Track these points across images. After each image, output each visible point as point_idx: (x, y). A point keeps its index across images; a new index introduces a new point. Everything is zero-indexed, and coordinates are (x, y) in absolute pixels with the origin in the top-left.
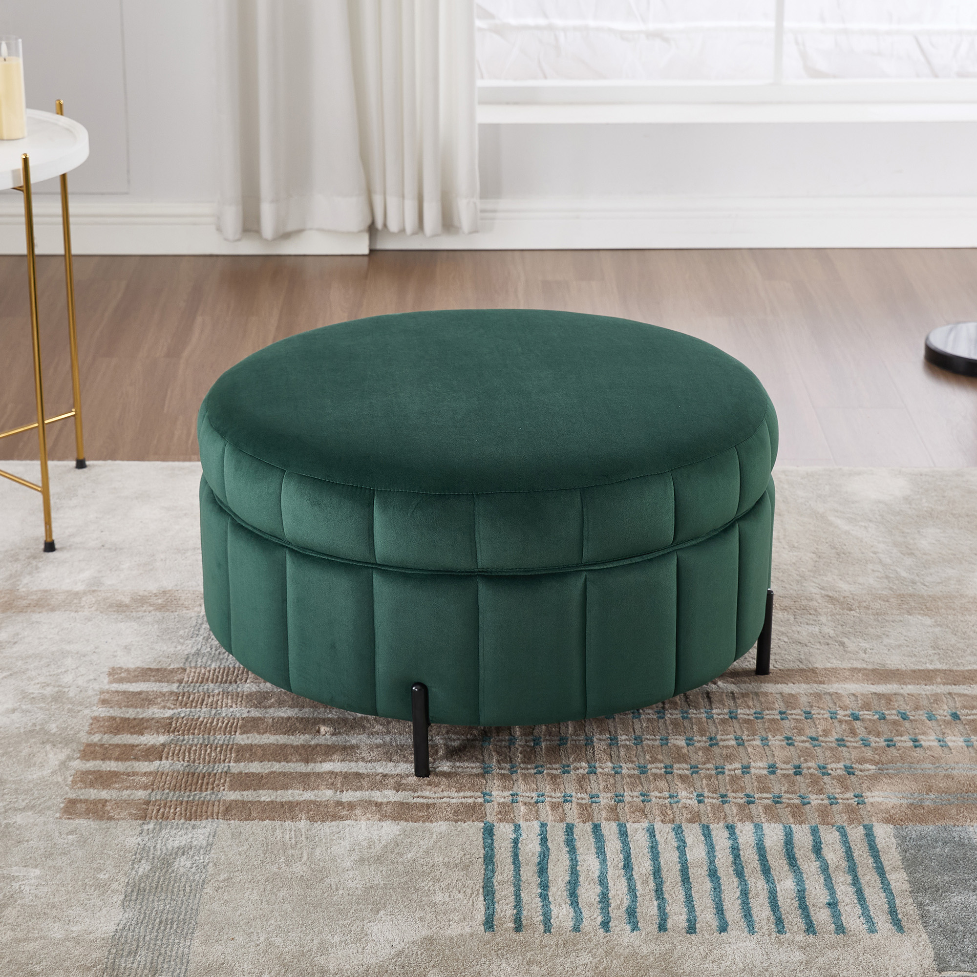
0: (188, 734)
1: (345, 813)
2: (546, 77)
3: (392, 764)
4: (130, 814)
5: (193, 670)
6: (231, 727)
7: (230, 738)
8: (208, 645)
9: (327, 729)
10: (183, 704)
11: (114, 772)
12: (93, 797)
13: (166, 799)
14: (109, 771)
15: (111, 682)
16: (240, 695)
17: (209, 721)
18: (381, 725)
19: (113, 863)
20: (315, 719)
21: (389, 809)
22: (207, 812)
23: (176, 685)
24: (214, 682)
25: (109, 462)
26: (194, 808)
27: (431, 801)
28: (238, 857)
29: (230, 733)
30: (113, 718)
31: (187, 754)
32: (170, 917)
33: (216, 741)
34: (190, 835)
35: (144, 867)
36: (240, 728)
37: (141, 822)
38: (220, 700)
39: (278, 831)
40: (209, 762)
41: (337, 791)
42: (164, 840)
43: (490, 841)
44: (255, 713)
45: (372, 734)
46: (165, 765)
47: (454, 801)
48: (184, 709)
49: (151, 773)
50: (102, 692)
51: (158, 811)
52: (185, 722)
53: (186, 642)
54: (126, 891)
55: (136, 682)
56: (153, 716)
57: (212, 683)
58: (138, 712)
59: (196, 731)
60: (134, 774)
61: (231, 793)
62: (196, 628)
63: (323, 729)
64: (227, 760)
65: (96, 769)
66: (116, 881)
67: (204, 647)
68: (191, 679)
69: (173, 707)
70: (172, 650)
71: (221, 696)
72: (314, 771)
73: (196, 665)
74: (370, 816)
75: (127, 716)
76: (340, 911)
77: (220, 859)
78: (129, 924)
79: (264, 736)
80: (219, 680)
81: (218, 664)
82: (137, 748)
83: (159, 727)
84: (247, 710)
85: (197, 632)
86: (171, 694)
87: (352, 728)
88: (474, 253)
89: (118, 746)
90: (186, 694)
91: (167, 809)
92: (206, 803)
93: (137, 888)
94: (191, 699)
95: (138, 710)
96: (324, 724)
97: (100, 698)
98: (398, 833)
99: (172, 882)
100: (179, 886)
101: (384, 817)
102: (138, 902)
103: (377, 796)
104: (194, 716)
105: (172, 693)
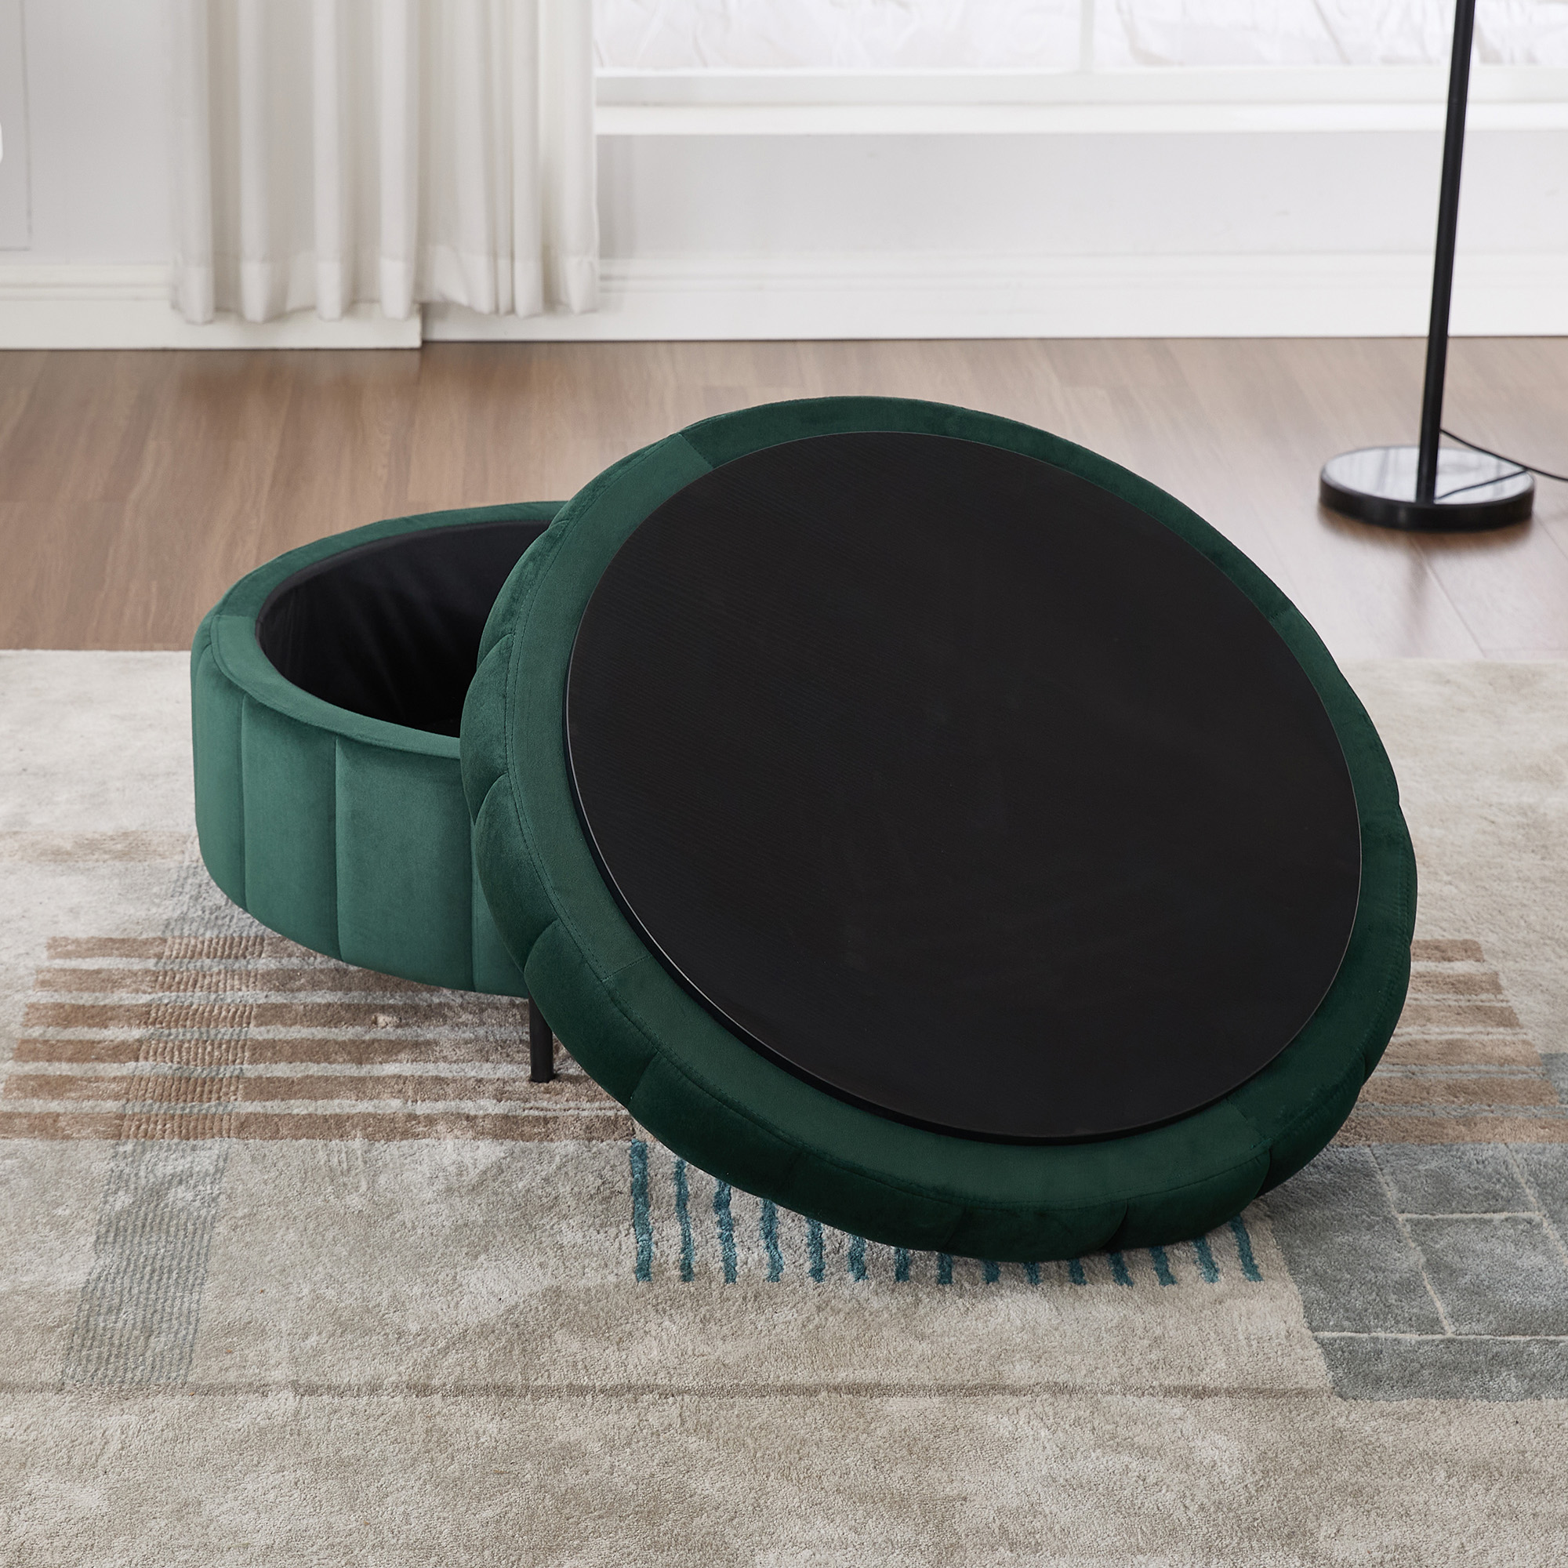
0: (176, 1026)
1: (421, 1129)
2: (707, 65)
3: (488, 1065)
4: (96, 1132)
5: (178, 941)
6: (241, 1017)
7: (241, 1031)
8: (199, 907)
9: (388, 1019)
10: (165, 986)
11: (67, 1076)
12: (37, 1110)
13: (149, 1112)
14: (60, 1075)
15: (51, 958)
16: (252, 974)
17: (208, 1009)
18: (470, 1013)
19: (75, 1195)
20: (370, 1006)
21: (488, 1125)
22: (212, 1129)
23: (153, 961)
24: (212, 955)
25: (24, 652)
26: (192, 1124)
27: (550, 1114)
28: (263, 1186)
29: (240, 1025)
30: (62, 1006)
31: (177, 1053)
32: (166, 1263)
33: (220, 1036)
34: (189, 1159)
35: (123, 1200)
36: (255, 1018)
37: (113, 1142)
38: (223, 982)
39: (321, 1153)
40: (211, 1064)
41: (407, 1101)
42: (150, 1165)
43: (641, 1166)
44: (277, 998)
45: (457, 1025)
46: (145, 1067)
47: (585, 1113)
48: (167, 993)
49: (123, 1078)
50: (39, 971)
51: (138, 1127)
52: (170, 1010)
53: (163, 903)
54: (98, 1232)
55: (92, 956)
56: (121, 1003)
57: (208, 958)
58: (97, 998)
59: (188, 1023)
60: (97, 1079)
61: (248, 1103)
62: (179, 883)
63: (382, 1019)
64: (238, 1061)
65: (39, 1073)
66: (82, 1218)
67: (192, 910)
68: (174, 953)
69: (150, 990)
70: (142, 914)
71: (222, 976)
72: (371, 1075)
73: (182, 933)
74: (459, 1133)
75: (81, 1002)
76: (421, 1257)
77: (237, 1189)
78: (105, 1273)
79: (293, 1028)
80: (219, 954)
81: (216, 932)
82: (100, 1045)
83: (130, 1018)
84: (265, 994)
85: (180, 890)
86: (146, 972)
87: (427, 1017)
89: (69, 1042)
90: (169, 973)
91: (152, 1126)
92: (209, 1117)
93: (114, 1227)
94: (177, 979)
95: (97, 994)
96: (384, 1013)
97: (37, 978)
98: (502, 1155)
99: (166, 1220)
100: (177, 1224)
101: (480, 1134)
102: (117, 1246)
103: (468, 1107)
104: (183, 1002)
105: (147, 972)
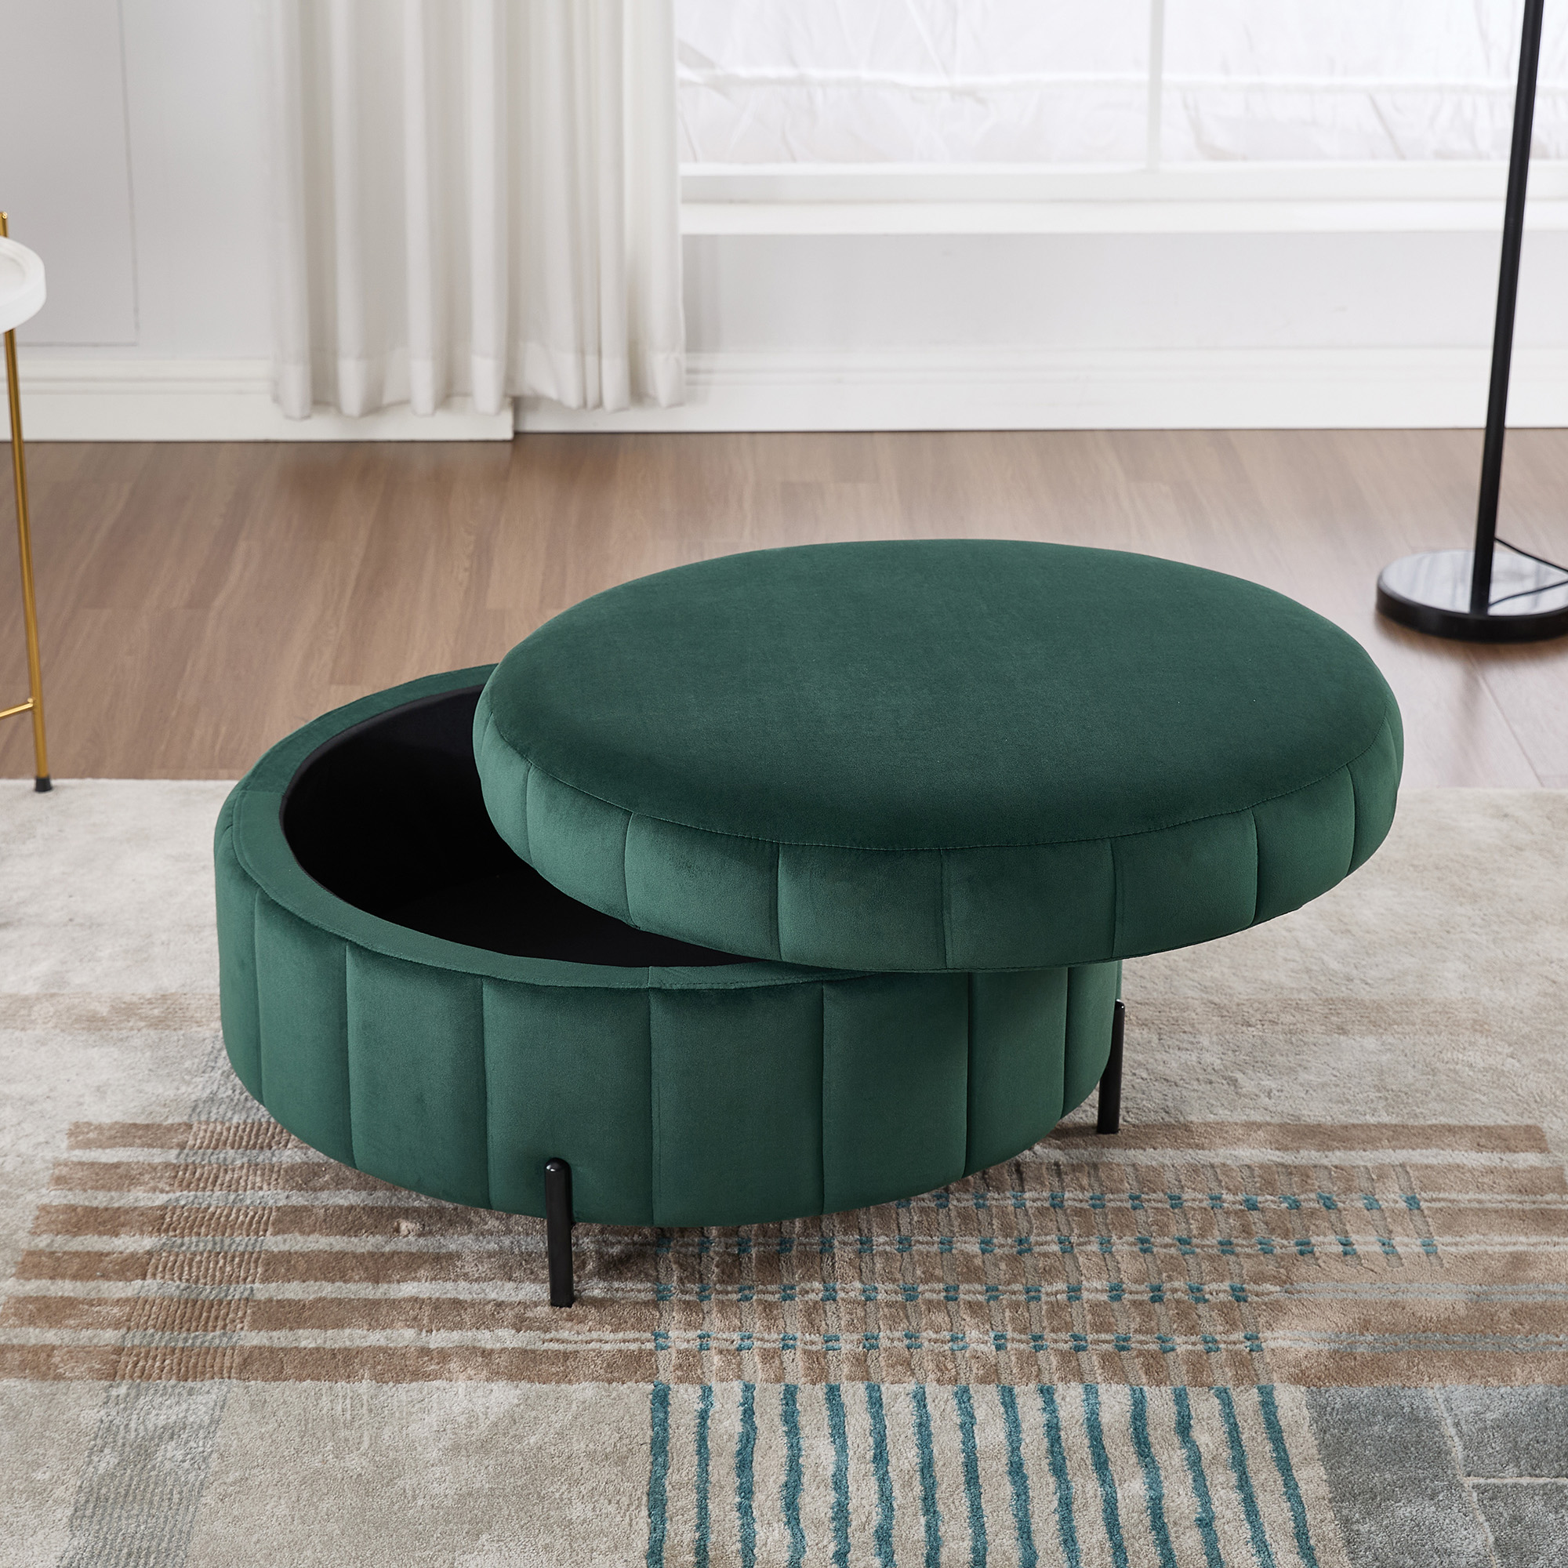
0: (190, 1234)
1: (433, 1367)
2: (794, 160)
3: (511, 1285)
4: (91, 1370)
5: (203, 1127)
6: (259, 1222)
7: (256, 1241)
8: (229, 1085)
9: (411, 1226)
10: (185, 1183)
11: (69, 1298)
12: (33, 1341)
13: (150, 1343)
14: (61, 1297)
15: (71, 1148)
16: (276, 1169)
17: (225, 1213)
18: (497, 1219)
19: (58, 1453)
20: (393, 1209)
21: (502, 1361)
22: (212, 1366)
23: (175, 1152)
24: (236, 1147)
25: (89, 781)
26: (193, 1361)
27: (570, 1347)
28: (259, 1442)
29: (257, 1233)
30: (73, 1208)
31: (186, 1268)
32: (145, 1545)
33: (234, 1247)
34: (184, 1406)
35: (108, 1460)
36: (273, 1224)
37: (107, 1383)
38: (244, 1178)
39: (324, 1398)
40: (221, 1282)
41: (421, 1330)
42: (142, 1414)
43: (661, 1415)
44: (298, 1199)
45: (482, 1234)
46: (150, 1287)
47: (607, 1347)
48: (185, 1192)
49: (127, 1300)
50: (57, 1164)
51: (136, 1364)
52: (186, 1214)
53: (194, 1080)
54: (77, 1501)
55: (112, 1146)
56: (136, 1205)
57: (233, 1148)
58: (112, 1198)
59: (203, 1230)
60: (101, 1302)
61: (254, 1333)
62: (212, 1057)
63: (405, 1226)
64: (249, 1279)
65: (39, 1294)
66: (63, 1484)
67: (222, 1089)
68: (199, 1141)
69: (167, 1189)
70: (171, 1093)
71: (245, 1171)
72: (388, 1296)
73: (208, 1118)
74: (472, 1373)
75: (95, 1204)
76: (417, 1536)
77: (231, 1446)
78: (78, 1557)
79: (312, 1238)
80: (244, 1143)
81: (244, 1117)
82: (108, 1259)
83: (144, 1224)
84: (286, 1194)
85: (213, 1064)
86: (166, 1167)
87: (451, 1223)
88: (678, 437)
89: (77, 1254)
90: (190, 1167)
91: (150, 1362)
92: (212, 1351)
93: (95, 1495)
94: (197, 1175)
95: (113, 1193)
96: (407, 1218)
97: (53, 1173)
98: (516, 1401)
99: (152, 1486)
100: (162, 1492)
101: (494, 1375)
102: (95, 1519)
103: (486, 1339)
104: (200, 1204)
105: (167, 1165)
